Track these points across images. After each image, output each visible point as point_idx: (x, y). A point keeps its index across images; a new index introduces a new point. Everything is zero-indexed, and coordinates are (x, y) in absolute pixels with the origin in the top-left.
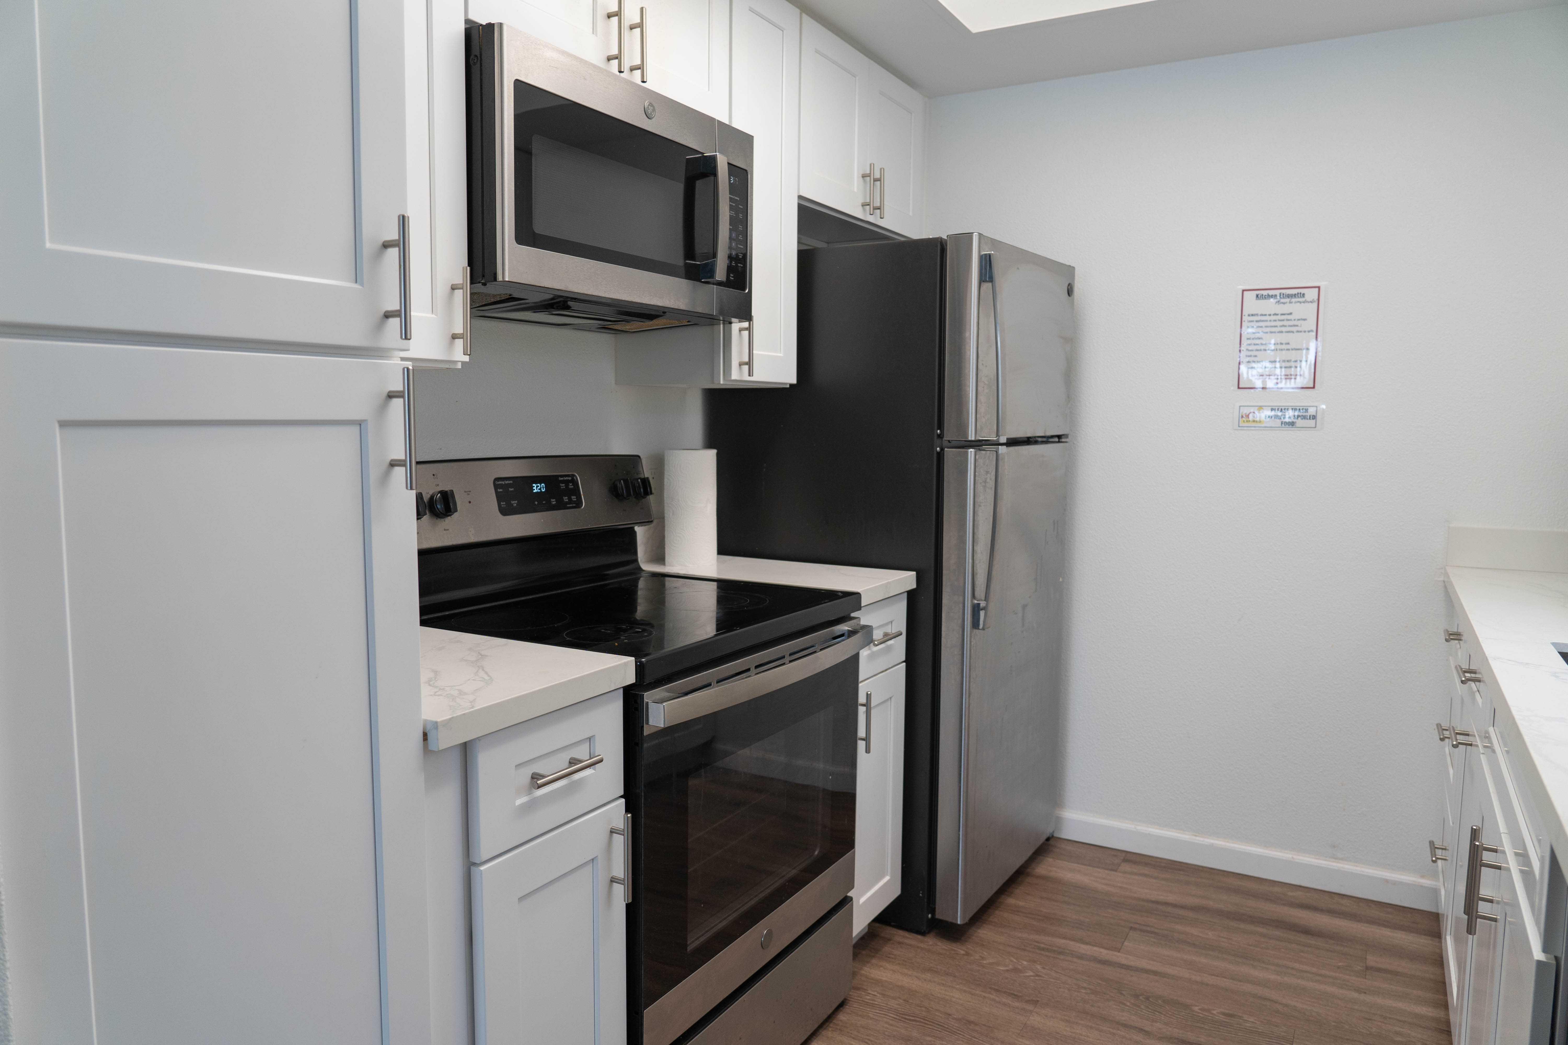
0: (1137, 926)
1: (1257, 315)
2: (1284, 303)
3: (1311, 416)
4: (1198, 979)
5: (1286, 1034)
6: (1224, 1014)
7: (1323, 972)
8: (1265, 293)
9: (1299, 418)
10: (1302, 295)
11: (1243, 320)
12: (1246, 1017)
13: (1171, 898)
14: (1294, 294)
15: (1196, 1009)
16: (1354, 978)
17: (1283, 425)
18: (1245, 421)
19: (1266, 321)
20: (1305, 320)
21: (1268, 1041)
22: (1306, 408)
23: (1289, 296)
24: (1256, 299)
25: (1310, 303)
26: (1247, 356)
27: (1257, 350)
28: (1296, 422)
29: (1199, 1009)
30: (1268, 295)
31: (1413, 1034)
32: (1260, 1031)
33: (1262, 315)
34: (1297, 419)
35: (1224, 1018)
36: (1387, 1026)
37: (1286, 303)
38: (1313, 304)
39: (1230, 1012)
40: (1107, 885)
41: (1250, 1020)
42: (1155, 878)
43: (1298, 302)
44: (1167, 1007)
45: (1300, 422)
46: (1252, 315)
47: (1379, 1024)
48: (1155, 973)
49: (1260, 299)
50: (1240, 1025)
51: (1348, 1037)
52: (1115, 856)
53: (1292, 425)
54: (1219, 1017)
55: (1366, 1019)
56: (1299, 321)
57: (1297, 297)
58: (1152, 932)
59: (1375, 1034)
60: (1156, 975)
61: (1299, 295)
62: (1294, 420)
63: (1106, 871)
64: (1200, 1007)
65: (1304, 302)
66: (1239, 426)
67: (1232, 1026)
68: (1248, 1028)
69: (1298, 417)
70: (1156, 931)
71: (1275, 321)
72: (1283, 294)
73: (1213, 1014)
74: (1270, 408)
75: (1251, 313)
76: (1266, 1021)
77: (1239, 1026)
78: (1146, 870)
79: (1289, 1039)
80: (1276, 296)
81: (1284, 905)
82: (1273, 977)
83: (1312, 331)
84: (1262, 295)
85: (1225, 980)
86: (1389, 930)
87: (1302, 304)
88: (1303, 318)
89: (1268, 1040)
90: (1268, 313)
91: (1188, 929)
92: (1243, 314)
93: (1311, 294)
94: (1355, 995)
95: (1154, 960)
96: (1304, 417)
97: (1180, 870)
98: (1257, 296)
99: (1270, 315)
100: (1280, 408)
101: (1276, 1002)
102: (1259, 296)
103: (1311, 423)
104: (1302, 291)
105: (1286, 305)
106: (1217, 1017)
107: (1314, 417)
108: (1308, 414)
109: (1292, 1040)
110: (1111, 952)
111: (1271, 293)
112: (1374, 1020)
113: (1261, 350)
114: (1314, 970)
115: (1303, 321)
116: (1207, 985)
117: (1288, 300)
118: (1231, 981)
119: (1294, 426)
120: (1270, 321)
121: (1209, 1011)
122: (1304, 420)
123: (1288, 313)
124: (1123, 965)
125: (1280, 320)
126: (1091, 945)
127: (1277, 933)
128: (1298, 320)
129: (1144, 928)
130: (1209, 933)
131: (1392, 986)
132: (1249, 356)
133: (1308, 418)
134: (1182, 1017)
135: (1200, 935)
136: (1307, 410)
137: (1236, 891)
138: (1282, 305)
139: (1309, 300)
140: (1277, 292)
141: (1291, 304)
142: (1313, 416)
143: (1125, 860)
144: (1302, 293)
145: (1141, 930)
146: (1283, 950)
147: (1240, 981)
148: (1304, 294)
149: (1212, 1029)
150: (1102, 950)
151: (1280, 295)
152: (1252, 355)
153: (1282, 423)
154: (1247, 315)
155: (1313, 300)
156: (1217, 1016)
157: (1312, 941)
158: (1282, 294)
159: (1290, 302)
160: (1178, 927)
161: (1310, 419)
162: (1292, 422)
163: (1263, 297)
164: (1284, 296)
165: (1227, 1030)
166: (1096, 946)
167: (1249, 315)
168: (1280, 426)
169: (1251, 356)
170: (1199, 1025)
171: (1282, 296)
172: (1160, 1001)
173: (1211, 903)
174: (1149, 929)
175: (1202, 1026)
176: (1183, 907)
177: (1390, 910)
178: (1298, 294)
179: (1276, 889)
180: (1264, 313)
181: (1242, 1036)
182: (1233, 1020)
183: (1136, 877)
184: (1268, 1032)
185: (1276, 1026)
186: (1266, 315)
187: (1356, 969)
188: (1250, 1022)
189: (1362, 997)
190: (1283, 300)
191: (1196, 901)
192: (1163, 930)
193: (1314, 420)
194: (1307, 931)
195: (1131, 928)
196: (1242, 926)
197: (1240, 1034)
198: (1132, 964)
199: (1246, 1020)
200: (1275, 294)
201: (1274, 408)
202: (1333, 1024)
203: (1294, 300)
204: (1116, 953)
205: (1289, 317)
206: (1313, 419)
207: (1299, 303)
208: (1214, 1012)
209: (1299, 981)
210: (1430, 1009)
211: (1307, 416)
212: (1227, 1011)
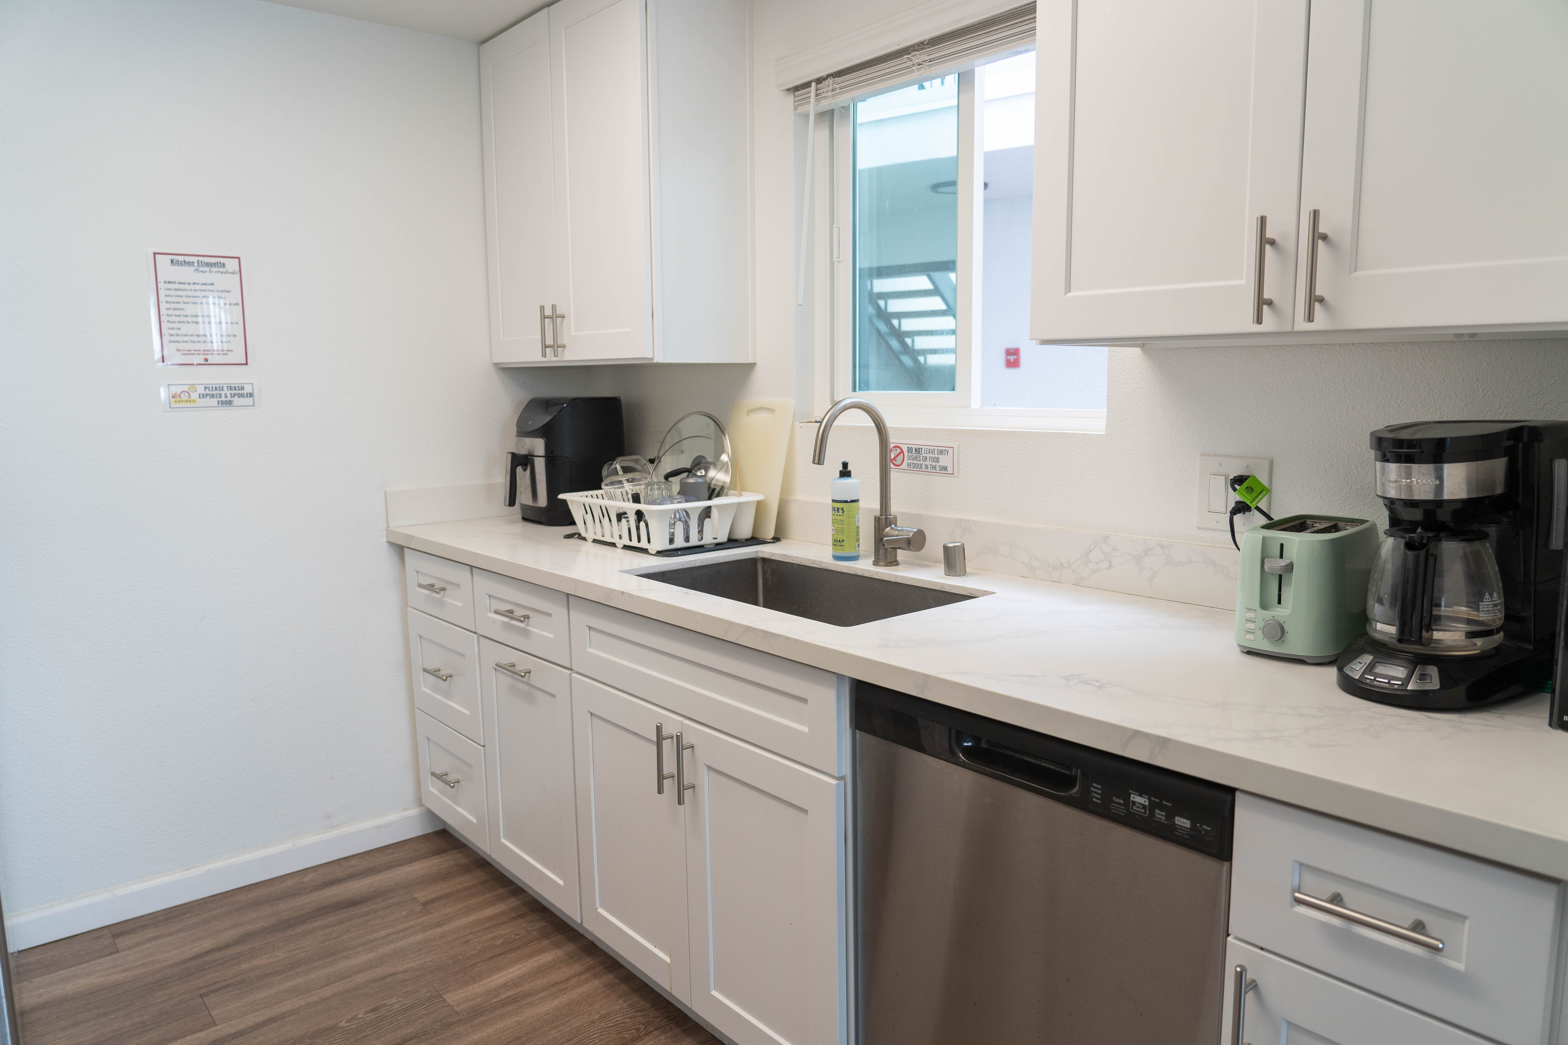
0: (204, 991)
1: (175, 282)
2: (204, 272)
3: (248, 394)
4: (315, 998)
5: (429, 993)
6: (369, 1012)
7: (400, 927)
8: (181, 258)
9: (236, 397)
10: (222, 265)
11: (159, 287)
12: (388, 1002)
13: (207, 944)
14: (215, 263)
15: (343, 1024)
16: (424, 918)
17: (220, 404)
18: (177, 401)
19: (186, 290)
20: (228, 292)
21: (425, 1008)
22: (242, 385)
23: (208, 265)
24: (172, 265)
25: (232, 275)
26: (168, 328)
27: (180, 322)
28: (233, 401)
29: (346, 1022)
30: (184, 261)
31: (503, 932)
32: (410, 1004)
33: (180, 283)
34: (234, 397)
35: (373, 1015)
36: (483, 938)
37: (206, 272)
38: (236, 275)
39: (372, 1007)
40: (123, 971)
41: (393, 1002)
42: (171, 934)
43: (220, 272)
44: (319, 1041)
45: (237, 401)
46: (169, 282)
47: (476, 940)
48: (272, 1020)
49: (176, 265)
50: (391, 1011)
51: (470, 964)
52: (99, 937)
53: (230, 404)
54: (368, 1017)
55: (465, 942)
56: (222, 293)
57: (217, 266)
58: (226, 987)
59: (482, 949)
60: (276, 1022)
61: (219, 265)
62: (232, 399)
63: (108, 958)
64: (345, 1021)
65: (225, 273)
66: (170, 408)
67: (387, 1016)
68: (399, 1009)
69: (234, 395)
70: (227, 983)
71: (195, 290)
72: (202, 262)
73: (361, 1018)
74: (203, 386)
75: (167, 280)
76: (405, 994)
77: (391, 1013)
78: (150, 933)
79: (436, 995)
80: (193, 263)
81: (310, 892)
82: (370, 956)
83: (237, 304)
84: (178, 261)
85: (337, 984)
86: (406, 866)
87: (223, 274)
88: (227, 290)
89: (423, 1007)
90: (187, 282)
91: (256, 962)
92: (159, 281)
93: (232, 265)
94: (438, 931)
95: (258, 1010)
96: (240, 396)
97: (185, 914)
98: (172, 261)
99: (189, 284)
100: (214, 386)
101: (395, 974)
102: (174, 262)
103: (249, 401)
104: (223, 260)
105: (205, 274)
106: (368, 1019)
107: (251, 395)
108: (245, 392)
109: (439, 995)
110: (208, 1031)
111: (188, 259)
112: (471, 940)
113: (184, 322)
114: (392, 930)
115: (227, 293)
116: (328, 998)
117: (207, 269)
118: (342, 981)
119: (232, 405)
120: (191, 290)
121: (355, 1018)
122: (241, 398)
123: (210, 283)
124: (235, 1034)
125: (201, 291)
126: (181, 1038)
127: (332, 918)
128: (222, 291)
129: (213, 987)
130: (278, 954)
131: (454, 908)
132: (171, 329)
133: (245, 396)
134: (341, 1040)
135: (272, 960)
136: (243, 388)
137: (258, 903)
138: (202, 273)
139: (231, 271)
140: (195, 259)
141: (211, 274)
142: (250, 393)
143: (116, 936)
144: (222, 262)
145: (213, 992)
146: (352, 930)
147: (350, 977)
148: (224, 264)
149: (375, 1030)
150: (197, 1035)
151: (198, 263)
152: (175, 327)
153: (218, 403)
154: (163, 282)
155: (235, 271)
156: (366, 1017)
157: (365, 908)
158: (200, 262)
159: (210, 272)
160: (244, 966)
161: (247, 397)
162: (229, 401)
163: (179, 263)
164: (203, 264)
165: (387, 1023)
166: (186, 1036)
167: (165, 282)
168: (216, 405)
169: (173, 329)
170: (361, 1035)
171: (200, 264)
172: (307, 1041)
173: (250, 927)
174: (219, 985)
175: (364, 1034)
176: (228, 946)
177: (390, 851)
178: (218, 263)
179: (290, 883)
180: (182, 281)
181: (402, 1018)
182: (382, 1012)
183: (148, 945)
184: (416, 1001)
185: (417, 992)
186: (184, 283)
187: (418, 910)
188: (395, 1003)
189: (446, 928)
190: (201, 269)
191: (233, 934)
192: (231, 978)
193: (252, 398)
194: (352, 903)
195: (201, 996)
196: (298, 930)
197: (399, 1018)
198: (241, 1027)
199: (391, 1004)
200: (193, 261)
201: (207, 386)
202: (450, 961)
203: (214, 269)
204: (215, 1028)
205: (211, 287)
206: (250, 397)
207: (220, 274)
208: (360, 1016)
209: (392, 946)
210: (493, 908)
211: (244, 394)
212: (369, 1008)
